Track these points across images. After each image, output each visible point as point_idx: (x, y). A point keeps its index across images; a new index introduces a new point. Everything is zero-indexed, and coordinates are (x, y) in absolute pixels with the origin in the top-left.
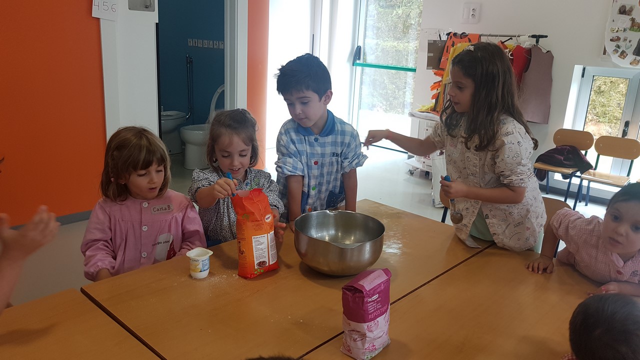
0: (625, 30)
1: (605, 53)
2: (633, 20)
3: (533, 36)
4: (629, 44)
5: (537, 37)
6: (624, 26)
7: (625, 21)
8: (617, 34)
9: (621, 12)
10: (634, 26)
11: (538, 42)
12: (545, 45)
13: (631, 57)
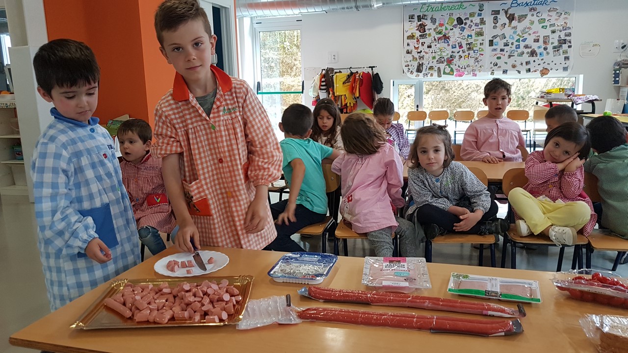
0: (410, 61)
1: (404, 73)
2: (413, 56)
3: (370, 67)
4: (413, 68)
5: (372, 68)
6: (410, 59)
7: (409, 57)
8: (407, 63)
9: (407, 53)
10: (414, 59)
11: (372, 70)
12: (375, 71)
13: (415, 73)
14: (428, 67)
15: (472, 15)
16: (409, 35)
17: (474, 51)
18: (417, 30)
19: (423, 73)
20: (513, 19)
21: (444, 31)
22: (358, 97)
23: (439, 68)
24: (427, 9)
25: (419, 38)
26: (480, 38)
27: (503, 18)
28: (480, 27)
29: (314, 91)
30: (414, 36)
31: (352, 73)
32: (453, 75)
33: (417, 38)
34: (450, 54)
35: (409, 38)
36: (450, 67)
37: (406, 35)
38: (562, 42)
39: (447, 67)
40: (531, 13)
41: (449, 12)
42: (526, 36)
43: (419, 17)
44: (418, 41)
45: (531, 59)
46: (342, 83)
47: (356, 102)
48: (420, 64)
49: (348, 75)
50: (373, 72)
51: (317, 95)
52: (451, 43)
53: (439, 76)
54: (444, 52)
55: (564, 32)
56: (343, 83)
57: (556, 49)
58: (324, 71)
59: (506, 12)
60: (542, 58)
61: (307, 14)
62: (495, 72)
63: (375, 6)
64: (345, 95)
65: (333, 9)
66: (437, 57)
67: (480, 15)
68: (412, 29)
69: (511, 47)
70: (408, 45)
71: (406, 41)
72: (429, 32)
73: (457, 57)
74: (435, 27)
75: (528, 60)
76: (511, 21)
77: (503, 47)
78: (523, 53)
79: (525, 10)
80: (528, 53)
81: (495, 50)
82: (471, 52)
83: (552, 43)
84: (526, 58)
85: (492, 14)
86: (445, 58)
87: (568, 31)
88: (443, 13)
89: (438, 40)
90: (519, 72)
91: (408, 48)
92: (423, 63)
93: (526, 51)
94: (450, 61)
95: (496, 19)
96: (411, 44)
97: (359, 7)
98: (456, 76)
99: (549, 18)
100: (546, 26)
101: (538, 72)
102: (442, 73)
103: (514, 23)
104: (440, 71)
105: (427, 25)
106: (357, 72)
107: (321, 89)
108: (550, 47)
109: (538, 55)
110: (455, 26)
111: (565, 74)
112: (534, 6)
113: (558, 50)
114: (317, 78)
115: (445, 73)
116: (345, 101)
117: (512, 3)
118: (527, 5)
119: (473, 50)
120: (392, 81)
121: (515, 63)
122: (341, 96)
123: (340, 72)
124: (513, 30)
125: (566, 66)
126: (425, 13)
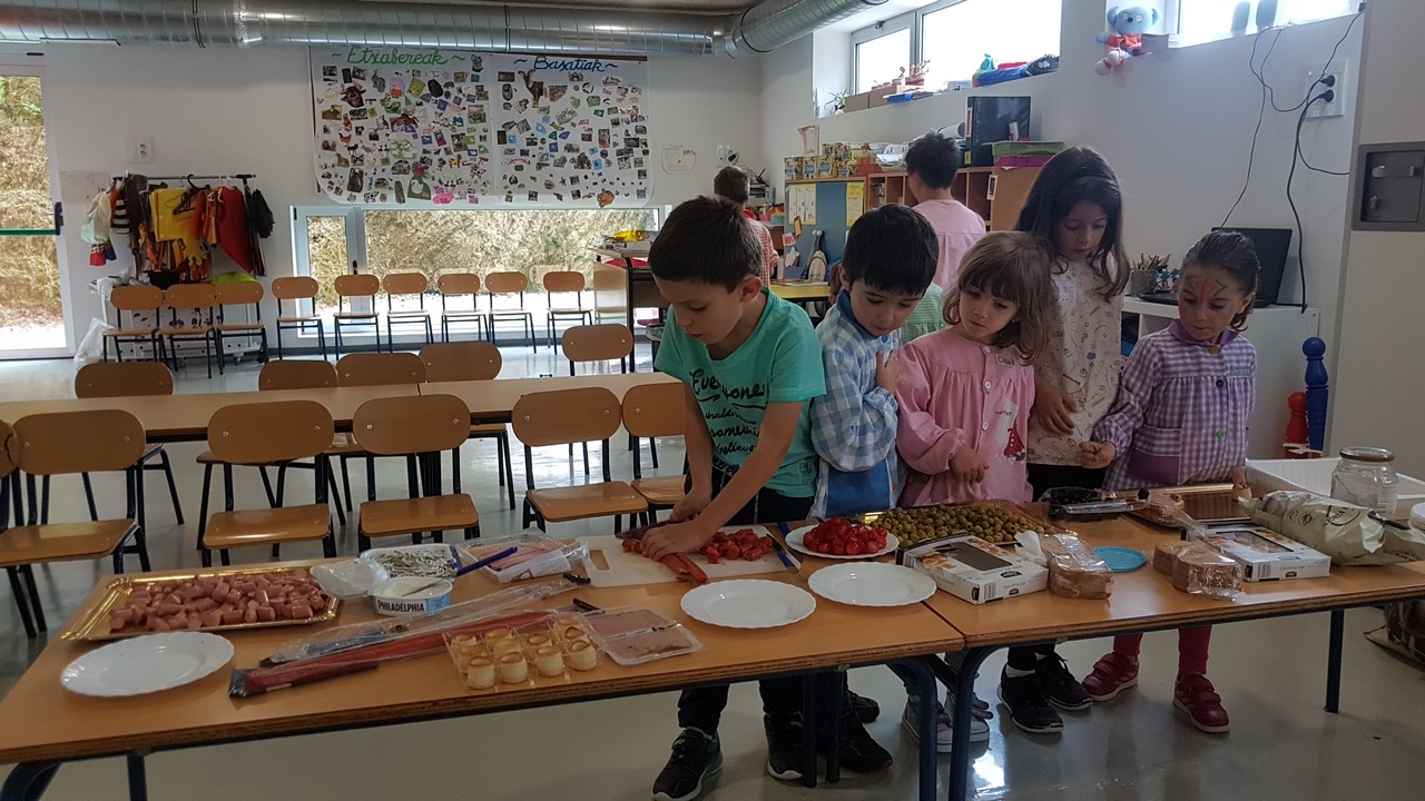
0: (333, 166)
1: (319, 191)
2: (339, 155)
3: (239, 176)
4: (341, 180)
5: (244, 178)
6: (332, 162)
7: (331, 157)
8: (326, 171)
9: (325, 148)
10: (342, 162)
11: (245, 182)
12: (253, 185)
13: (346, 193)
14: (374, 180)
15: (460, 77)
16: (325, 109)
17: (469, 151)
18: (344, 99)
19: (363, 193)
20: (541, 93)
21: (403, 106)
22: (214, 246)
23: (398, 183)
24: (364, 58)
25: (349, 117)
26: (479, 126)
27: (521, 91)
28: (477, 103)
29: (97, 229)
30: (338, 113)
31: (194, 190)
32: (430, 199)
33: (346, 118)
34: (421, 155)
35: (326, 115)
36: (421, 182)
37: (320, 109)
38: (633, 143)
39: (416, 181)
40: (575, 83)
41: (411, 67)
42: (567, 126)
43: (346, 72)
44: (347, 124)
45: (580, 173)
46: (171, 211)
47: (209, 255)
48: (355, 173)
49: (186, 194)
50: (247, 189)
51: (106, 240)
52: (419, 132)
53: (400, 200)
54: (407, 150)
55: (633, 125)
56: (175, 212)
57: (623, 155)
58: (118, 182)
59: (527, 78)
60: (599, 171)
61: (64, 44)
62: (514, 197)
63: (246, 41)
64: (181, 240)
65: (137, 38)
66: (393, 161)
67: (475, 79)
68: (333, 96)
69: (541, 148)
70: (326, 130)
71: (321, 122)
72: (371, 107)
73: (436, 163)
74: (383, 96)
75: (574, 175)
76: (536, 99)
77: (526, 148)
78: (564, 160)
79: (561, 78)
80: (573, 160)
81: (510, 151)
82: (464, 153)
83: (615, 144)
84: (570, 170)
85: (499, 80)
86: (411, 163)
87: (640, 123)
88: (401, 68)
89: (392, 125)
90: (560, 197)
91: (326, 137)
92: (361, 172)
93: (570, 156)
94: (420, 170)
95: (507, 89)
96: (331, 129)
97: (206, 39)
98: (436, 201)
99: (606, 96)
100: (603, 111)
101: (595, 198)
102: (406, 195)
103: (544, 101)
104: (401, 189)
105: (364, 91)
106: (208, 187)
107: (114, 226)
108: (612, 151)
109: (593, 166)
110: (427, 100)
111: (641, 203)
112: (578, 72)
113: (626, 159)
114: (103, 199)
115: (411, 195)
116: (181, 254)
117: (536, 62)
118: (565, 67)
119: (466, 149)
120: (291, 207)
121: (551, 179)
122: (171, 242)
123: (164, 186)
124: (543, 115)
125: (642, 187)
126: (360, 66)
